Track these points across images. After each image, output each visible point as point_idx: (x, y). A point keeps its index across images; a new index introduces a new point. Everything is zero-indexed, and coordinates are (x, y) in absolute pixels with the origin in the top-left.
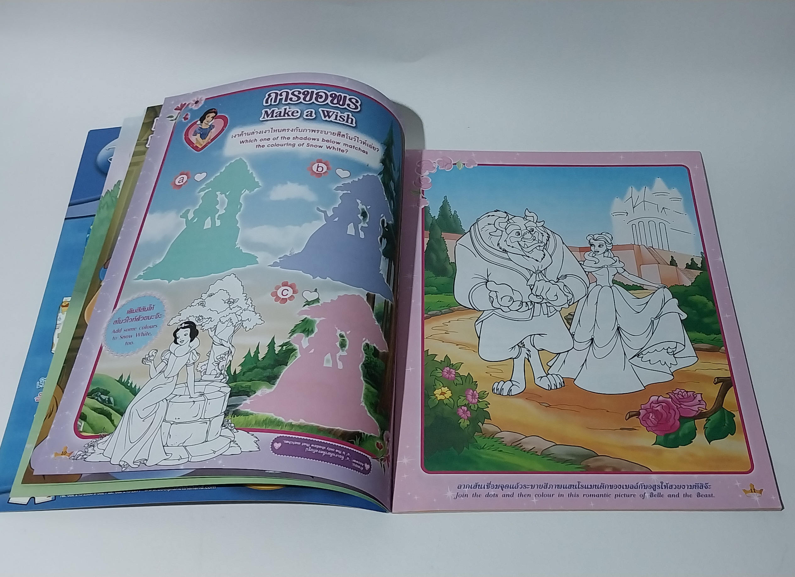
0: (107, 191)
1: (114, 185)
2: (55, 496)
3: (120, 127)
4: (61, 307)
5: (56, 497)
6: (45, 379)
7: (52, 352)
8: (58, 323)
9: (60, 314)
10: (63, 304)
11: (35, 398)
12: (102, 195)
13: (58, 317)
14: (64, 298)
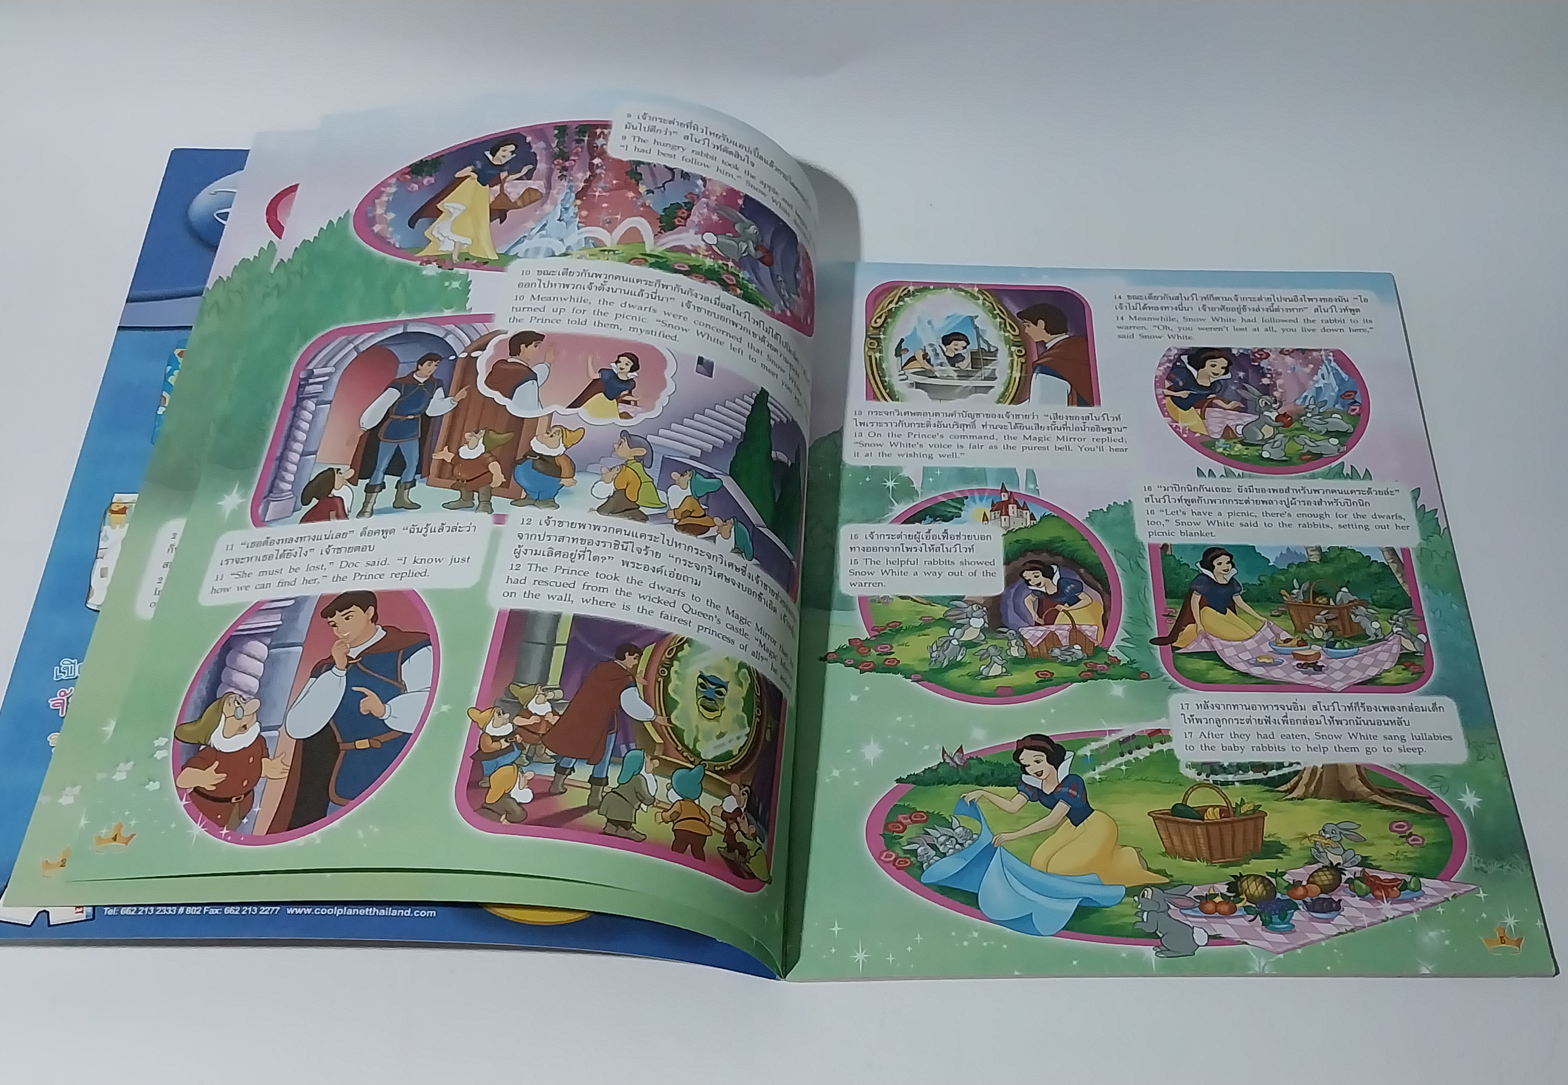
0: (218, 278)
1: (233, 267)
2: (94, 907)
3: (248, 151)
4: (108, 514)
5: (96, 908)
6: (73, 661)
7: (88, 606)
8: (100, 547)
9: (106, 529)
10: (114, 508)
11: (49, 702)
12: (207, 285)
13: (102, 535)
14: (116, 495)
